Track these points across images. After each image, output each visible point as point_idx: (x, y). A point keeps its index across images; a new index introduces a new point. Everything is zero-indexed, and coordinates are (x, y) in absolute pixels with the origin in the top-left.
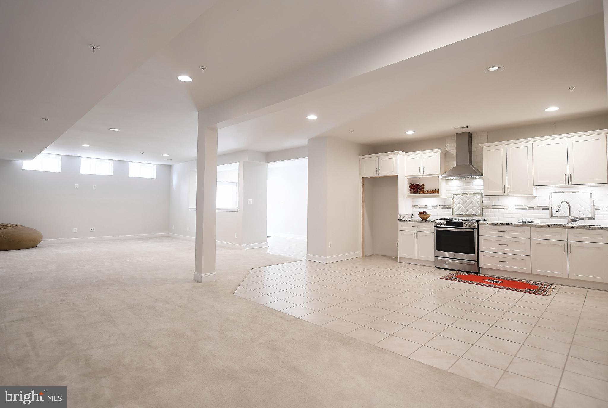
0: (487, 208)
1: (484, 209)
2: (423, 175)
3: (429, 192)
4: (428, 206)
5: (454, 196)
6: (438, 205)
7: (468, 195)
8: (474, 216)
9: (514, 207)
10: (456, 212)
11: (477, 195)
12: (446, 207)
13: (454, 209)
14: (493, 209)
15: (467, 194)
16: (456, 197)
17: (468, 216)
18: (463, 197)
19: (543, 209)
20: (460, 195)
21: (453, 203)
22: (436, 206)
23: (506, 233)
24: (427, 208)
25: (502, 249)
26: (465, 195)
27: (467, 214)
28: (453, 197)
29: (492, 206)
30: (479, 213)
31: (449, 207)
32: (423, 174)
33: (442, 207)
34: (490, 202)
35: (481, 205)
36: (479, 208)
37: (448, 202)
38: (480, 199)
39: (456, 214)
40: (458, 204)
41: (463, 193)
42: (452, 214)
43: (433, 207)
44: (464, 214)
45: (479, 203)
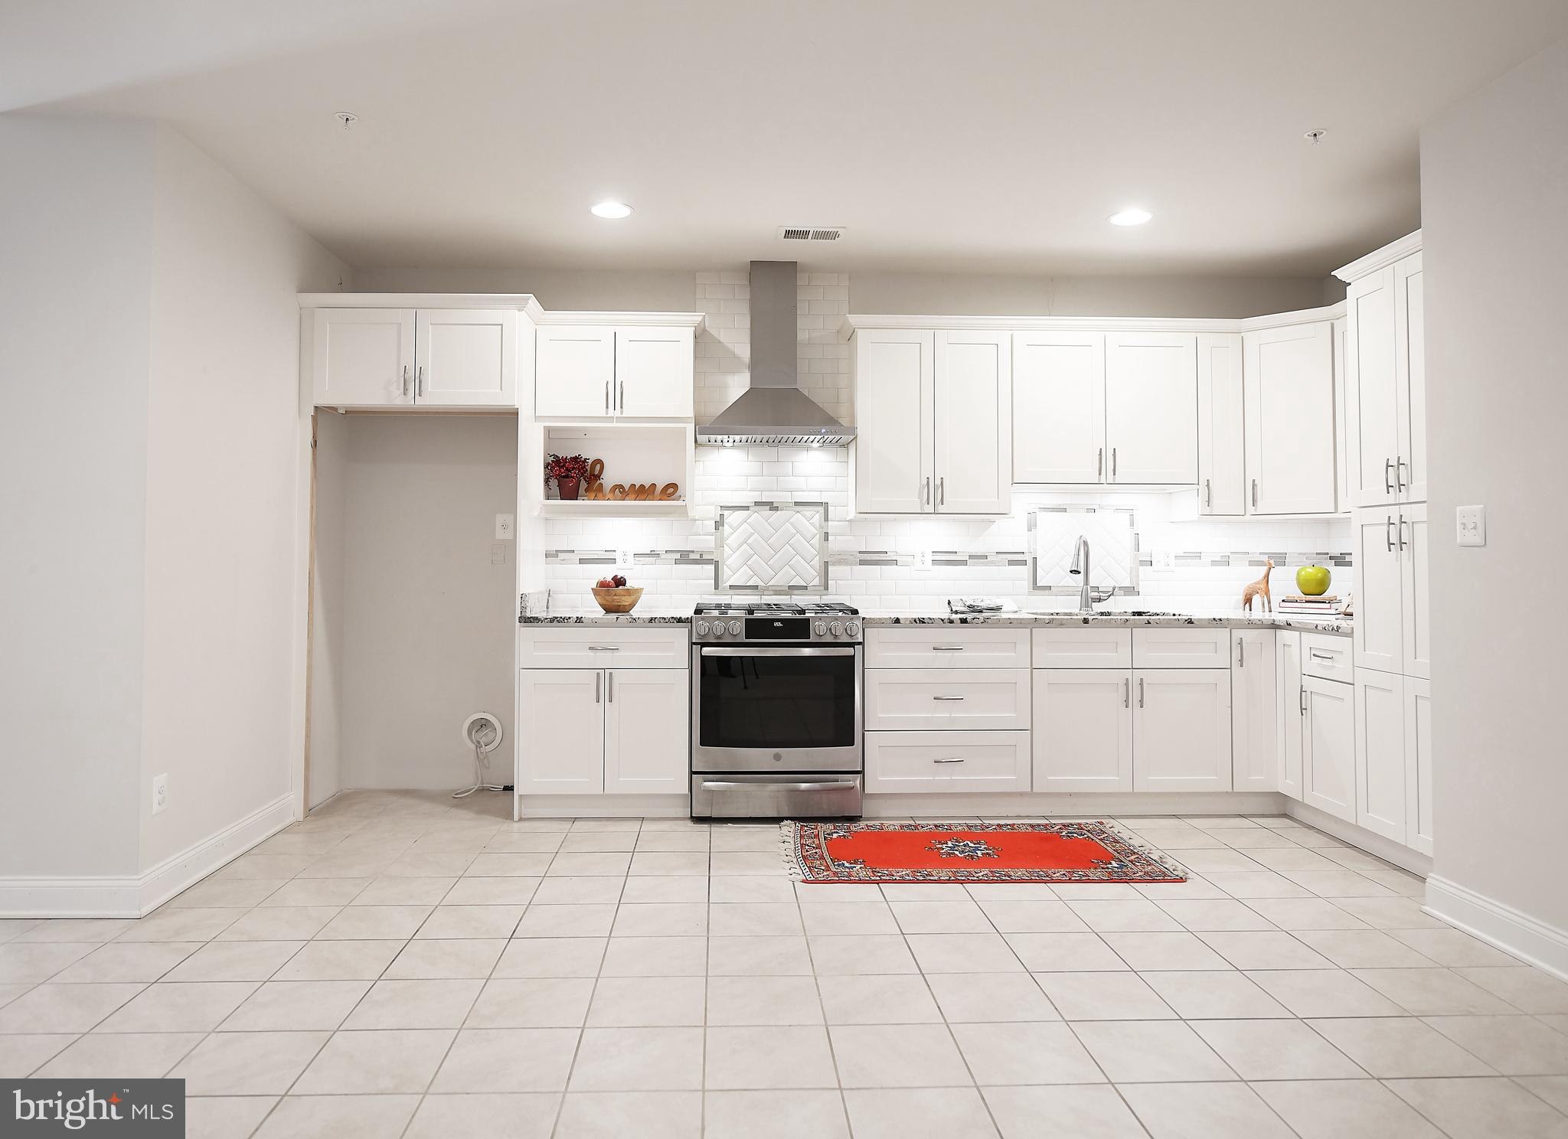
0: (843, 560)
1: (834, 564)
2: (619, 419)
3: (621, 491)
4: (618, 556)
5: (726, 513)
6: (660, 547)
7: (776, 509)
8: (796, 592)
9: (929, 557)
10: (730, 578)
11: (808, 511)
12: (692, 556)
13: (725, 566)
14: (863, 563)
15: (772, 507)
16: (732, 518)
17: (778, 593)
18: (758, 516)
19: (1011, 563)
20: (747, 508)
21: (720, 544)
22: (653, 554)
23: (957, 654)
24: (613, 561)
25: (942, 714)
26: (766, 512)
27: (770, 584)
28: (722, 515)
29: (860, 552)
30: (816, 582)
31: (705, 557)
32: (618, 413)
33: (678, 556)
34: (852, 538)
35: (821, 551)
36: (816, 562)
37: (702, 537)
38: (818, 526)
39: (731, 587)
40: (740, 546)
41: (757, 504)
42: (716, 587)
43: (640, 559)
44: (760, 583)
45: (816, 541)
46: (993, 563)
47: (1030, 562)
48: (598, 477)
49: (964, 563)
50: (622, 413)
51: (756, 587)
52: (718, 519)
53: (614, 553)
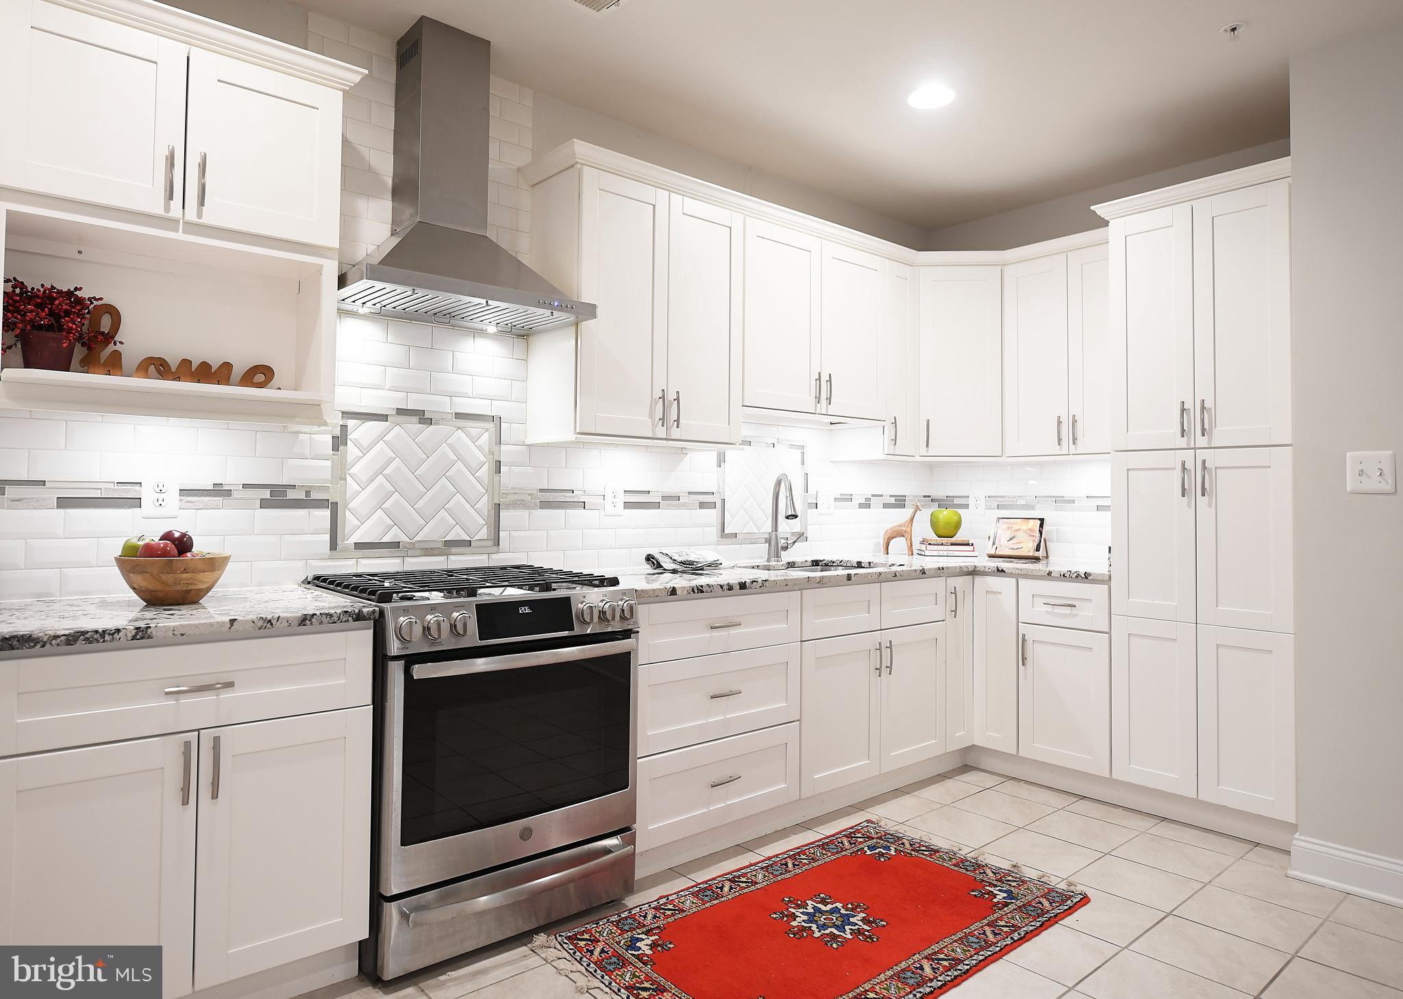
0: (518, 501)
1: (508, 507)
2: (191, 227)
3: (158, 367)
4: (147, 495)
5: (351, 423)
6: (232, 477)
7: (429, 422)
8: (454, 550)
9: (622, 498)
10: (357, 530)
11: (474, 428)
12: (291, 495)
13: (347, 512)
14: (545, 505)
15: (423, 417)
16: (360, 432)
17: (429, 552)
18: (398, 432)
19: (702, 505)
20: (384, 418)
21: (340, 473)
22: (219, 491)
23: (733, 631)
24: (136, 502)
25: (719, 715)
26: (413, 425)
27: (417, 538)
28: (344, 428)
29: (542, 490)
30: (483, 533)
31: (314, 496)
32: (191, 215)
33: (266, 494)
34: (530, 469)
35: (491, 488)
36: (484, 503)
37: (310, 462)
38: (487, 450)
39: (359, 546)
40: (372, 479)
41: (400, 412)
42: (333, 545)
43: (190, 499)
44: (403, 538)
45: (484, 472)
46: (685, 506)
47: (719, 505)
48: (109, 338)
49: (656, 505)
50: (200, 215)
51: (395, 545)
52: (337, 432)
53: (137, 488)
